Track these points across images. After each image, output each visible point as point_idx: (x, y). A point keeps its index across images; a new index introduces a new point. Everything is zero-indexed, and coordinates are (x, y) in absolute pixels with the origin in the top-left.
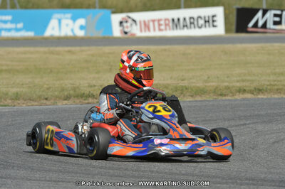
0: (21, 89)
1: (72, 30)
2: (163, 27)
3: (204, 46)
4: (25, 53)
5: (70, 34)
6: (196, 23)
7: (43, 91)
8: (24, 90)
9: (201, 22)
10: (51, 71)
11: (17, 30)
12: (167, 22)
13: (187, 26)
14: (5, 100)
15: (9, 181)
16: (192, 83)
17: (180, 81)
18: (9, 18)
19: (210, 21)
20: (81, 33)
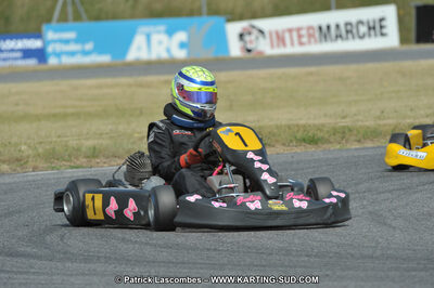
0: (100, 141)
1: (168, 50)
2: (304, 40)
3: (370, 66)
4: (100, 87)
5: (164, 55)
6: (355, 31)
7: (134, 143)
8: (105, 142)
9: (363, 29)
10: (141, 113)
11: (85, 53)
12: (311, 31)
13: (341, 36)
14: (77, 158)
15: (96, 279)
16: (358, 121)
17: (339, 120)
18: (71, 35)
19: (377, 28)
20: (181, 54)
